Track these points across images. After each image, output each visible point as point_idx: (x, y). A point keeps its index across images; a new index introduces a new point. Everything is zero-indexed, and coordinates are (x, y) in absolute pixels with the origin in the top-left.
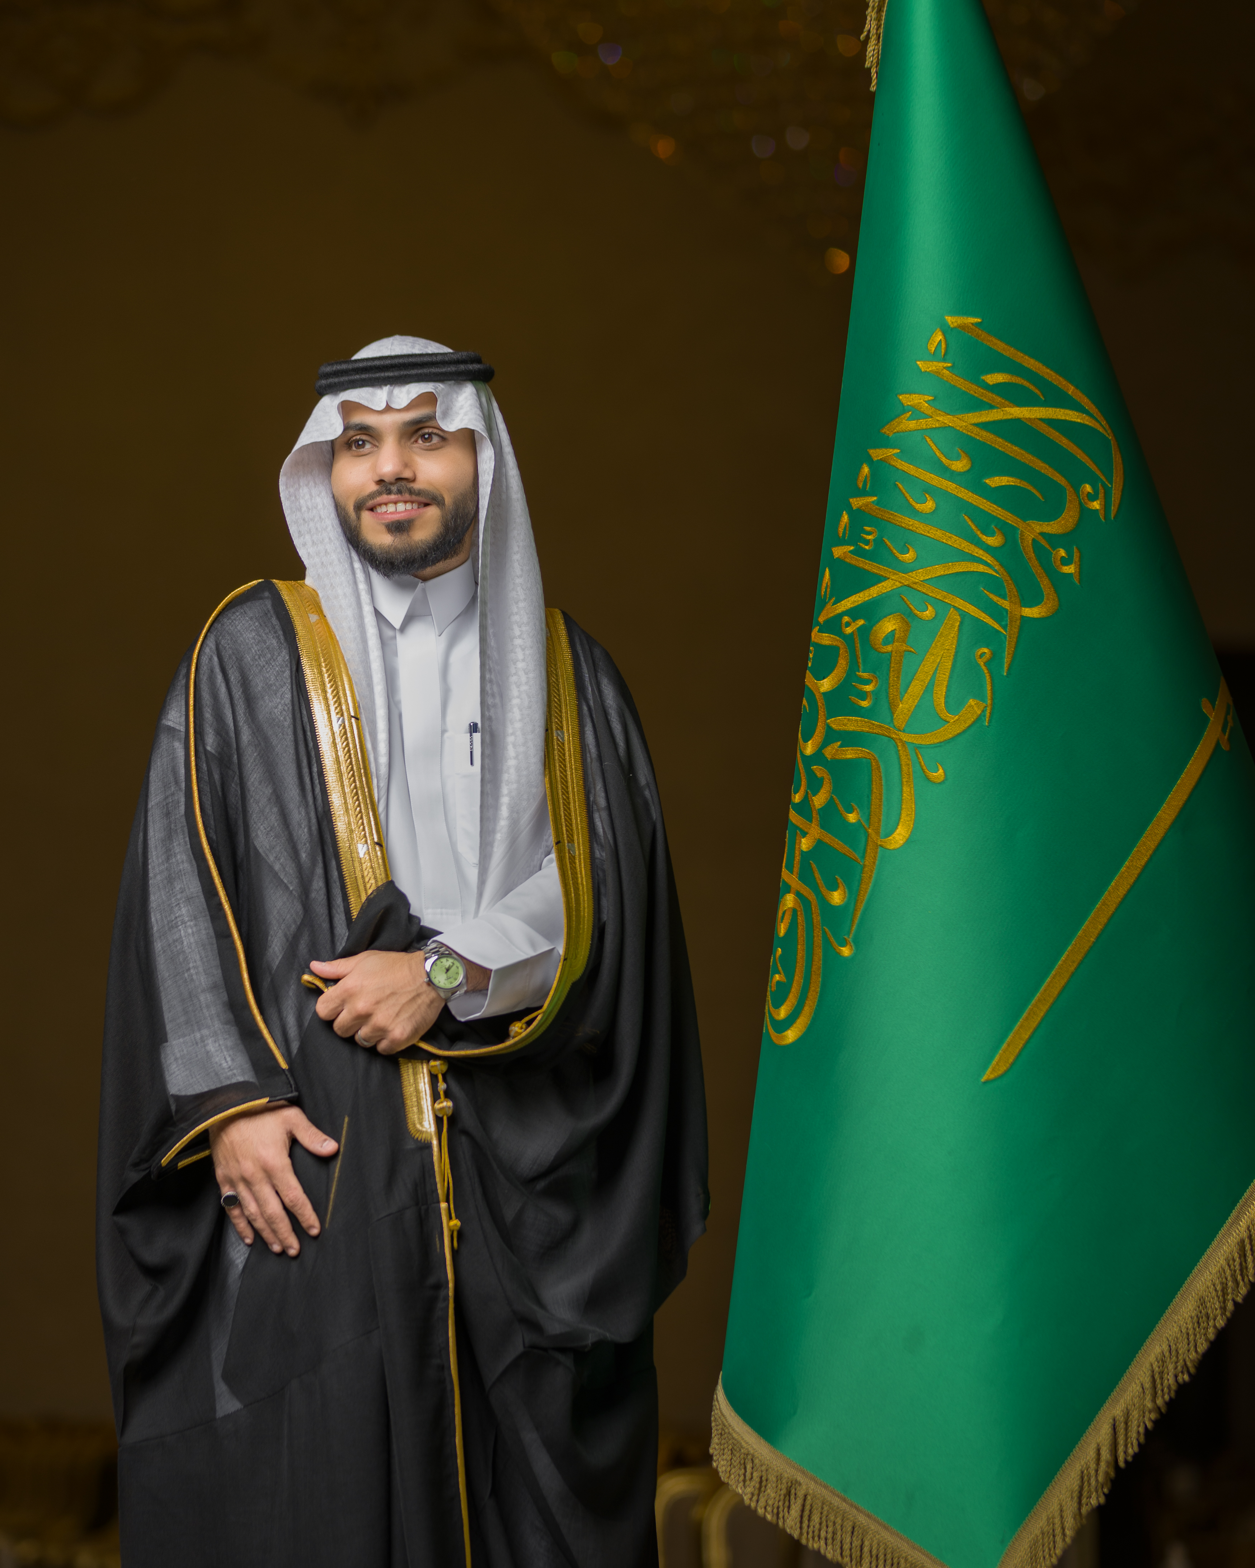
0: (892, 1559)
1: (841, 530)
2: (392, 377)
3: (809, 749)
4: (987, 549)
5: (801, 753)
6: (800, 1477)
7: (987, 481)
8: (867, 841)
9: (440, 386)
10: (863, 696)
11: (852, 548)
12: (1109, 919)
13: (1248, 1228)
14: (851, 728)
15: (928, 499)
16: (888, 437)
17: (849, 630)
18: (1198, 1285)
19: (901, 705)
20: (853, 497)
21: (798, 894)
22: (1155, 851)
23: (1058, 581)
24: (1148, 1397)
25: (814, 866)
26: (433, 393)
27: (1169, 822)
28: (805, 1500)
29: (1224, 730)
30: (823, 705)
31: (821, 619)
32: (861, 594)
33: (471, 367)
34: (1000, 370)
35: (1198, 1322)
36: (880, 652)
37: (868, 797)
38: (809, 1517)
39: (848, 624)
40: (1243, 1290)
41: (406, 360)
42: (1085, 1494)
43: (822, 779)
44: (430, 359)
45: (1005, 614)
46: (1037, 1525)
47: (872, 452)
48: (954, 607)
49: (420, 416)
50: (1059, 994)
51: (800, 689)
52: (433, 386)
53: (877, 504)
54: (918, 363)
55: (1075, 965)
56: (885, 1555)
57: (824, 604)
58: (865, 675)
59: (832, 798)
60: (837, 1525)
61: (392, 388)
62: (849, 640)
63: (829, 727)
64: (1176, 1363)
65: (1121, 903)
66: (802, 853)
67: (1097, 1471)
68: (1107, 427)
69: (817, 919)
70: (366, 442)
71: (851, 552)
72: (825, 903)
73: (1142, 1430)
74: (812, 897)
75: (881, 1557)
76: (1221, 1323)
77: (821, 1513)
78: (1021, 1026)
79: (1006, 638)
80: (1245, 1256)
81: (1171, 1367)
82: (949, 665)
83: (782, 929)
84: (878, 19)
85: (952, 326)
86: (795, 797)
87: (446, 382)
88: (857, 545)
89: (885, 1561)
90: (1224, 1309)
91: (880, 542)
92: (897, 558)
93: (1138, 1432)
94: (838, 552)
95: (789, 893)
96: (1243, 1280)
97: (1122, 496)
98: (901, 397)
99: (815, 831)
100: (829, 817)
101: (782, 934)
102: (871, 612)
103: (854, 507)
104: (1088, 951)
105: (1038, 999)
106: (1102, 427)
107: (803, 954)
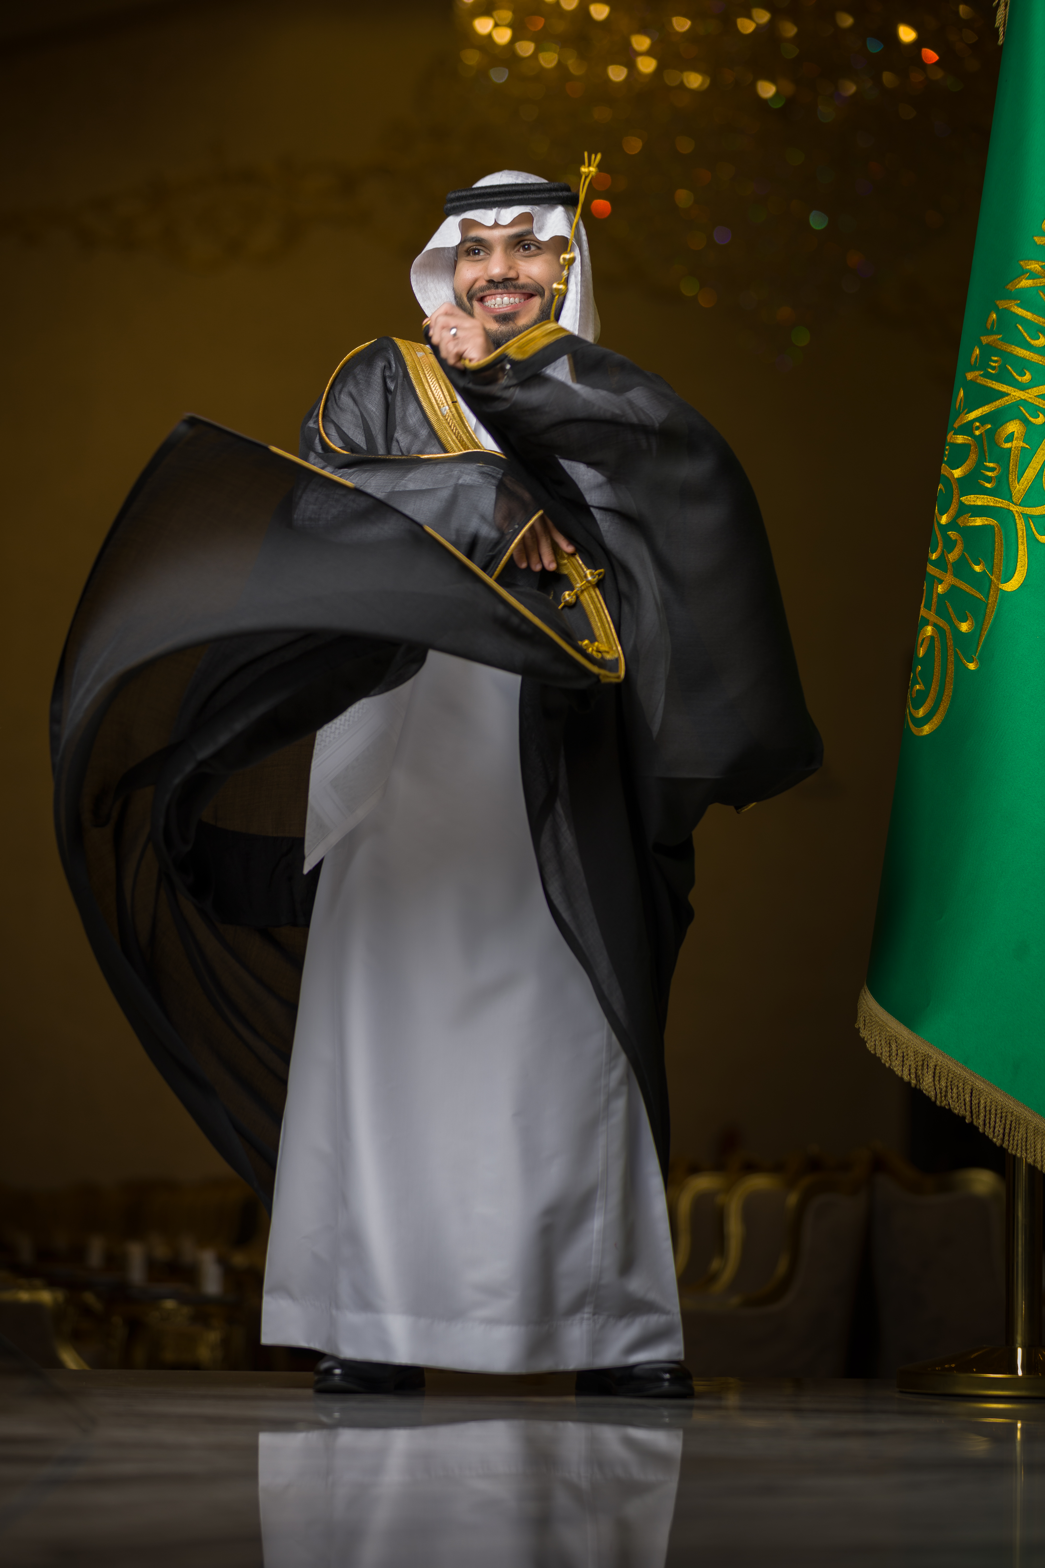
0: (1001, 1113)
1: (973, 358)
2: (500, 201)
3: (944, 519)
5: (939, 522)
6: (931, 1052)
8: (990, 585)
9: (537, 208)
10: (989, 480)
11: (982, 372)
14: (979, 503)
15: (1041, 336)
16: (1011, 291)
17: (977, 433)
19: (1018, 486)
20: (983, 335)
21: (935, 625)
25: (949, 604)
26: (530, 213)
28: (935, 1069)
30: (957, 486)
31: (955, 424)
32: (991, 405)
33: (561, 194)
36: (1002, 448)
37: (992, 553)
38: (939, 1081)
39: (978, 428)
41: (510, 189)
43: (956, 541)
44: (528, 188)
47: (998, 302)
49: (521, 231)
51: (937, 476)
52: (531, 208)
53: (1002, 340)
54: (1035, 238)
56: (996, 1110)
57: (958, 412)
58: (990, 464)
59: (963, 554)
60: (960, 1089)
61: (500, 209)
62: (979, 440)
63: (962, 503)
66: (939, 594)
69: (950, 641)
70: (481, 251)
71: (981, 375)
72: (956, 630)
74: (947, 627)
75: (993, 1111)
77: (947, 1079)
83: (921, 653)
86: (933, 555)
87: (541, 205)
88: (986, 370)
89: (996, 1114)
91: (1003, 368)
92: (1017, 380)
94: (970, 375)
95: (928, 625)
98: (1021, 263)
99: (949, 579)
100: (961, 569)
101: (921, 655)
102: (996, 419)
103: (984, 343)
107: (939, 671)
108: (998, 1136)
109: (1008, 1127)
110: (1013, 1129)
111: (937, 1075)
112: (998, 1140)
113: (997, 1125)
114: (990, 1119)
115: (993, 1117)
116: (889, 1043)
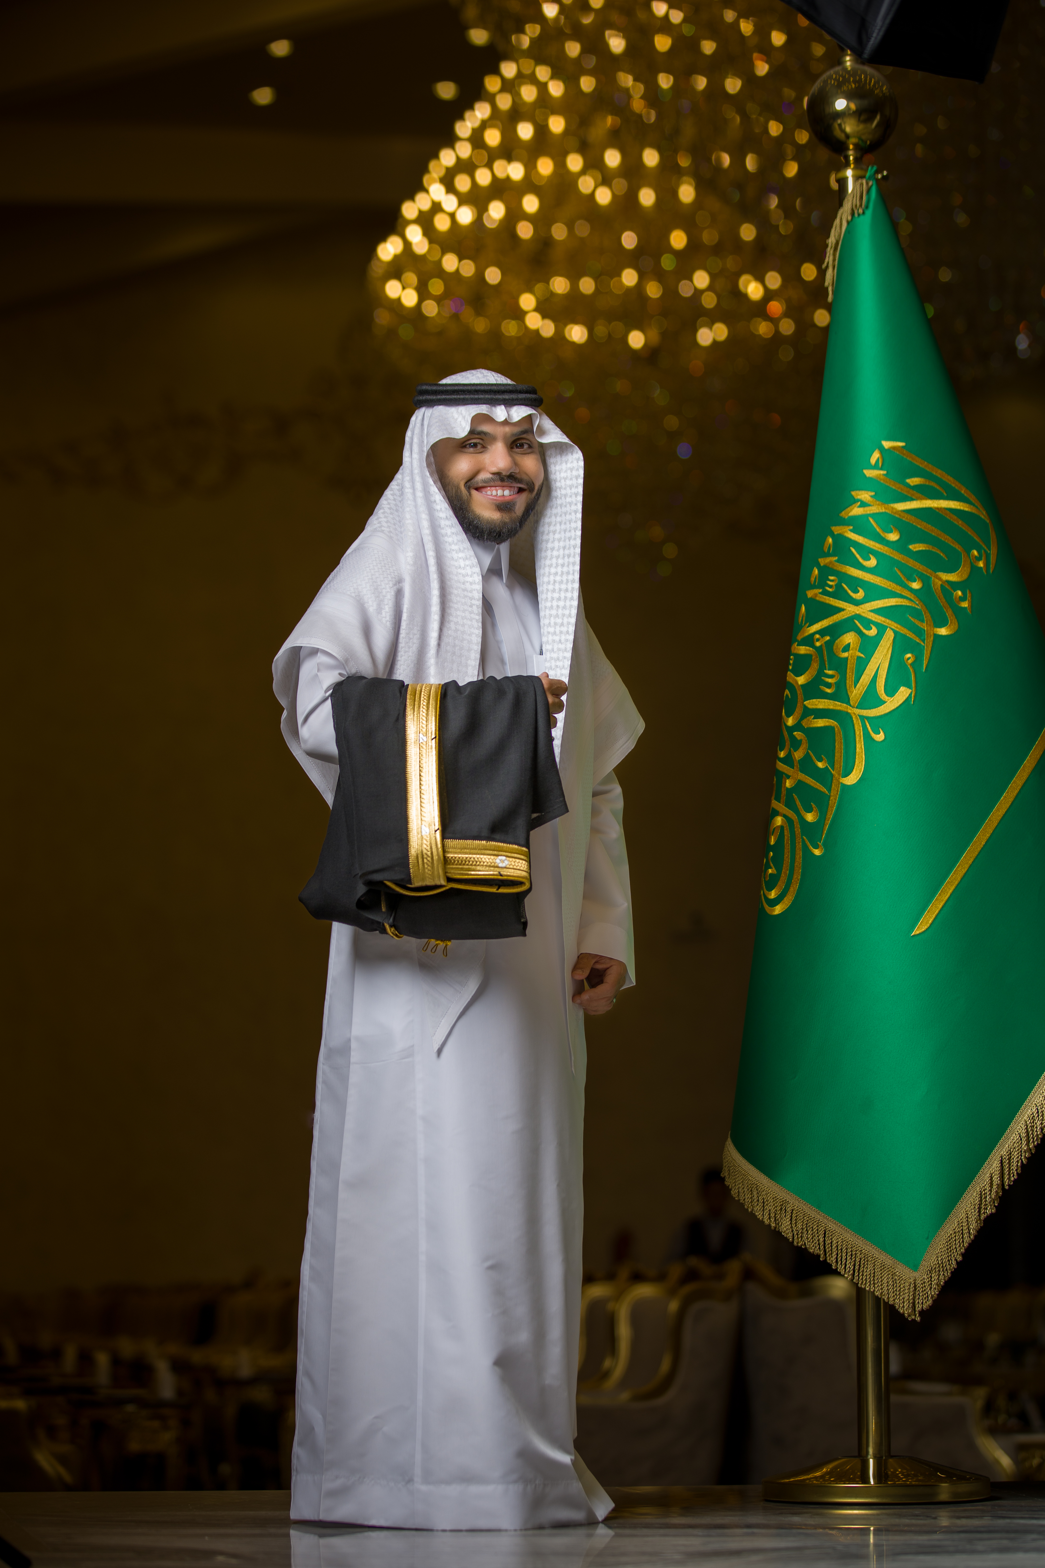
0: (852, 1252)
3: (791, 722)
4: (912, 590)
5: (786, 725)
6: (788, 1198)
7: (911, 547)
8: (832, 780)
10: (829, 686)
11: (821, 591)
12: (994, 832)
14: (821, 706)
15: (872, 558)
16: (844, 519)
17: (818, 644)
19: (855, 691)
20: (821, 558)
21: (785, 816)
22: (1022, 787)
23: (958, 612)
24: (1024, 1143)
25: (795, 797)
28: (792, 1213)
30: (801, 692)
31: (799, 637)
32: (829, 619)
34: (917, 476)
36: (839, 657)
37: (833, 751)
38: (796, 1223)
39: (818, 640)
42: (983, 1206)
43: (801, 740)
45: (923, 632)
46: (950, 1227)
47: (833, 528)
48: (890, 628)
50: (962, 879)
51: (784, 684)
53: (838, 562)
54: (864, 471)
55: (973, 858)
56: (847, 1249)
57: (801, 627)
58: (830, 672)
59: (808, 753)
60: (815, 1230)
62: (819, 650)
63: (805, 707)
64: (1042, 1120)
65: (1001, 821)
66: (787, 788)
68: (987, 515)
69: (798, 830)
71: (820, 593)
72: (802, 820)
73: (1020, 1164)
74: (794, 818)
75: (844, 1250)
77: (803, 1222)
78: (936, 899)
79: (924, 647)
81: (1039, 1123)
82: (887, 665)
83: (774, 840)
84: (835, 254)
85: (886, 448)
86: (781, 754)
88: (824, 588)
89: (847, 1253)
91: (839, 587)
92: (851, 597)
93: (1018, 1166)
94: (810, 594)
95: (778, 815)
97: (997, 558)
98: (852, 493)
99: (796, 774)
100: (806, 765)
101: (772, 843)
102: (834, 631)
103: (822, 565)
104: (981, 851)
105: (948, 882)
106: (983, 515)
107: (788, 855)
108: (849, 1272)
109: (857, 1264)
110: (862, 1265)
111: (794, 1219)
112: (849, 1275)
113: (848, 1262)
114: (841, 1256)
115: (844, 1255)
116: (751, 1190)
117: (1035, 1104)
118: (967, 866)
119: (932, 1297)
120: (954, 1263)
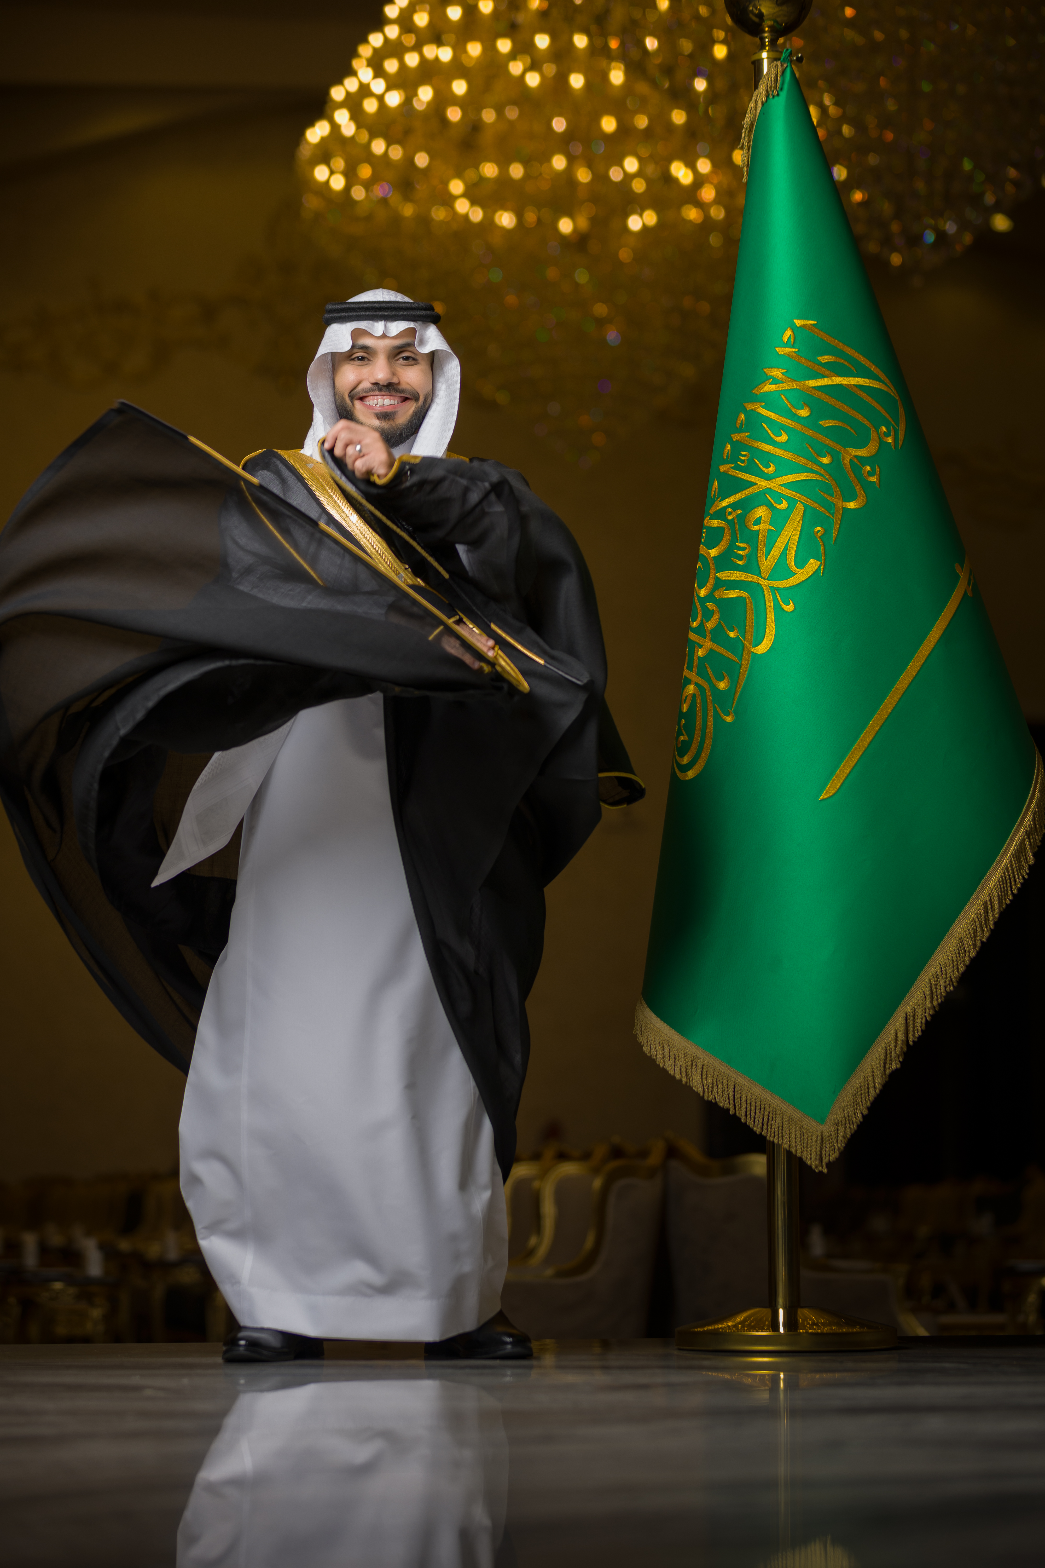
0: (760, 1105)
1: (725, 454)
3: (703, 593)
4: (822, 465)
5: (698, 596)
6: (698, 1053)
7: (821, 423)
8: (743, 649)
10: (741, 558)
11: (733, 465)
12: (900, 699)
13: (990, 894)
14: (732, 578)
15: (783, 433)
16: (756, 395)
17: (730, 517)
18: (959, 930)
19: (765, 563)
20: (734, 433)
21: (696, 684)
22: (928, 657)
23: (866, 486)
24: (928, 1000)
25: (707, 666)
27: (937, 639)
28: (702, 1068)
29: (969, 584)
30: (713, 564)
31: (712, 511)
32: (741, 493)
34: (828, 354)
35: (959, 953)
36: (751, 530)
37: (744, 621)
38: (706, 1078)
39: (730, 513)
40: (987, 934)
42: (888, 1062)
43: (713, 611)
46: (857, 1081)
47: (746, 405)
48: (800, 501)
50: (868, 745)
51: (696, 556)
53: (750, 437)
54: (776, 349)
55: (879, 727)
56: (756, 1103)
57: (714, 501)
58: (742, 545)
59: (720, 623)
60: (724, 1085)
62: (731, 523)
63: (717, 578)
64: (946, 978)
65: (907, 688)
66: (699, 657)
67: (896, 1046)
68: (895, 392)
69: (709, 699)
71: (732, 468)
72: (714, 688)
73: (924, 1021)
75: (753, 1104)
76: (973, 954)
78: (844, 765)
80: (987, 913)
81: (942, 981)
82: (797, 537)
83: (685, 708)
84: (749, 136)
85: (798, 326)
86: (694, 624)
88: (736, 463)
89: (756, 1106)
90: (975, 945)
91: (751, 461)
92: (763, 471)
93: (922, 1022)
94: (723, 469)
95: (690, 683)
96: (986, 927)
97: (905, 434)
98: (765, 370)
99: (708, 644)
100: (718, 635)
101: (685, 710)
102: (746, 506)
103: (734, 440)
104: (887, 718)
105: (856, 748)
106: (892, 391)
107: (700, 723)
108: (758, 1125)
109: (766, 1117)
110: (771, 1119)
111: (704, 1073)
112: (757, 1128)
113: (757, 1116)
114: (751, 1111)
115: (753, 1108)
116: (663, 1046)
117: (939, 963)
118: (874, 733)
119: (839, 1149)
120: (860, 1116)
